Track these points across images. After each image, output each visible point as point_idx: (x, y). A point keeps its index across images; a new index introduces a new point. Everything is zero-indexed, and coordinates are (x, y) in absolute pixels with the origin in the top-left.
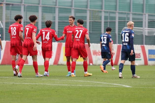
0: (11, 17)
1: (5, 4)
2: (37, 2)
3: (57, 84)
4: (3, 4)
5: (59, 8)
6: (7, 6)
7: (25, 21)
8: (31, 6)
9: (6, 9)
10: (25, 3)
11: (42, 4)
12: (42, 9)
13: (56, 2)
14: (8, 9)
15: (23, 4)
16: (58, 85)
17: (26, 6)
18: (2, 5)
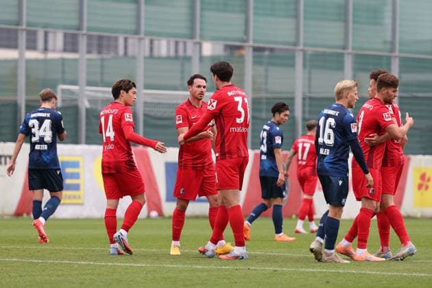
0: (266, 83)
1: (251, 49)
2: (341, 43)
3: (398, 271)
4: (247, 48)
5: (403, 60)
6: (256, 53)
7: (308, 95)
8: (324, 54)
9: (255, 63)
10: (305, 45)
11: (353, 49)
12: (355, 63)
13: (393, 43)
14: (261, 63)
15: (301, 47)
16: (401, 274)
17: (310, 52)
18: (243, 52)
